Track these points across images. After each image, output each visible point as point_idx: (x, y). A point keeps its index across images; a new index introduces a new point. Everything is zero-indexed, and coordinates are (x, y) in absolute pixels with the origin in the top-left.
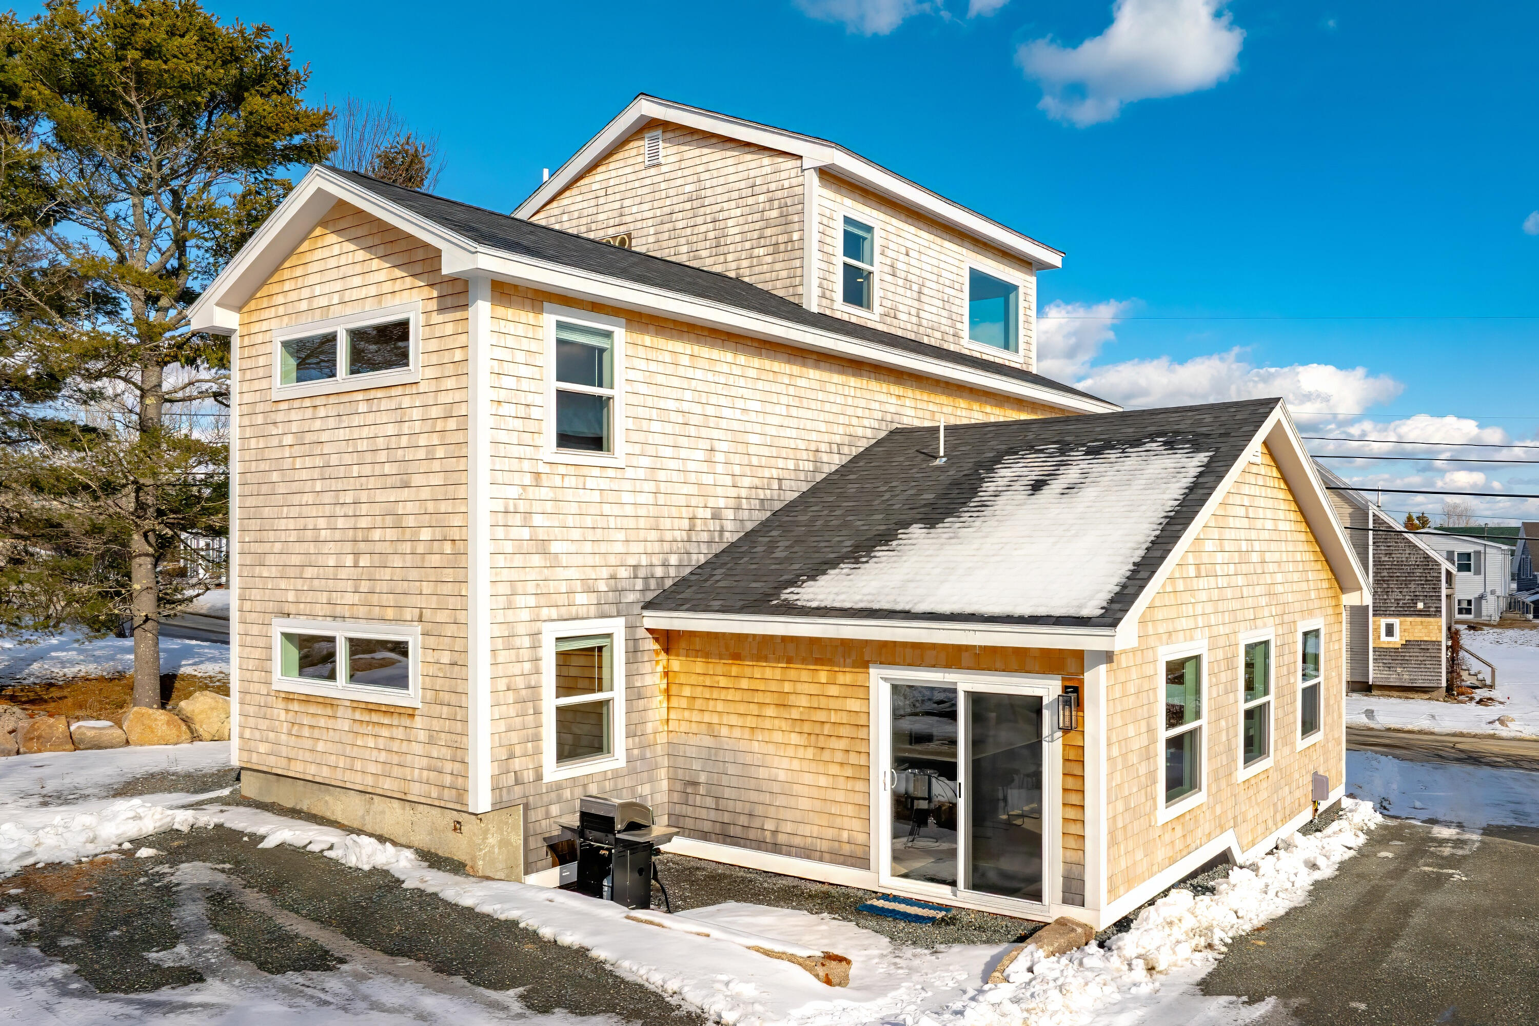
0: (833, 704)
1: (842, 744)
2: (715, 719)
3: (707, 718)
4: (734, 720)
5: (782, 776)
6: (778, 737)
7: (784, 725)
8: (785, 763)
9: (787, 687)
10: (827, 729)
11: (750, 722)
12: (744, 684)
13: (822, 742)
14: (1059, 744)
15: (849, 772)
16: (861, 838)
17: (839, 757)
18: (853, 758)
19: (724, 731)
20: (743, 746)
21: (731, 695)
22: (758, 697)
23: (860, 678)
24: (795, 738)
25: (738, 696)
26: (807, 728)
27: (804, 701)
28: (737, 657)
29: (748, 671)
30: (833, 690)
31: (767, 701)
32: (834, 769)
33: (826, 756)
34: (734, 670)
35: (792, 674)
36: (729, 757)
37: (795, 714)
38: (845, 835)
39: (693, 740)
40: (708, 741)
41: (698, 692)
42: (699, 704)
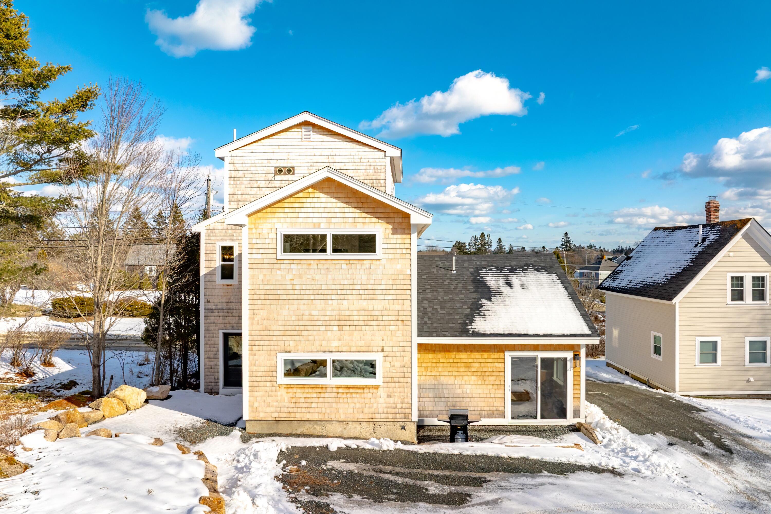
0: (489, 365)
1: (494, 378)
2: (438, 374)
3: (434, 374)
4: (446, 374)
5: (468, 391)
6: (466, 378)
7: (469, 374)
8: (469, 387)
9: (471, 361)
10: (487, 374)
11: (454, 374)
12: (451, 361)
13: (485, 378)
14: (572, 371)
15: (496, 387)
16: (501, 409)
17: (492, 382)
18: (498, 382)
19: (442, 378)
20: (450, 382)
21: (445, 365)
22: (459, 365)
23: (501, 355)
24: (474, 378)
25: (449, 365)
26: (479, 374)
27: (477, 365)
28: (448, 351)
29: (453, 356)
30: (490, 360)
31: (462, 366)
32: (491, 387)
33: (487, 382)
34: (447, 356)
35: (473, 356)
36: (444, 387)
37: (474, 369)
38: (494, 408)
39: (429, 382)
40: (434, 382)
41: (429, 365)
42: (429, 369)
